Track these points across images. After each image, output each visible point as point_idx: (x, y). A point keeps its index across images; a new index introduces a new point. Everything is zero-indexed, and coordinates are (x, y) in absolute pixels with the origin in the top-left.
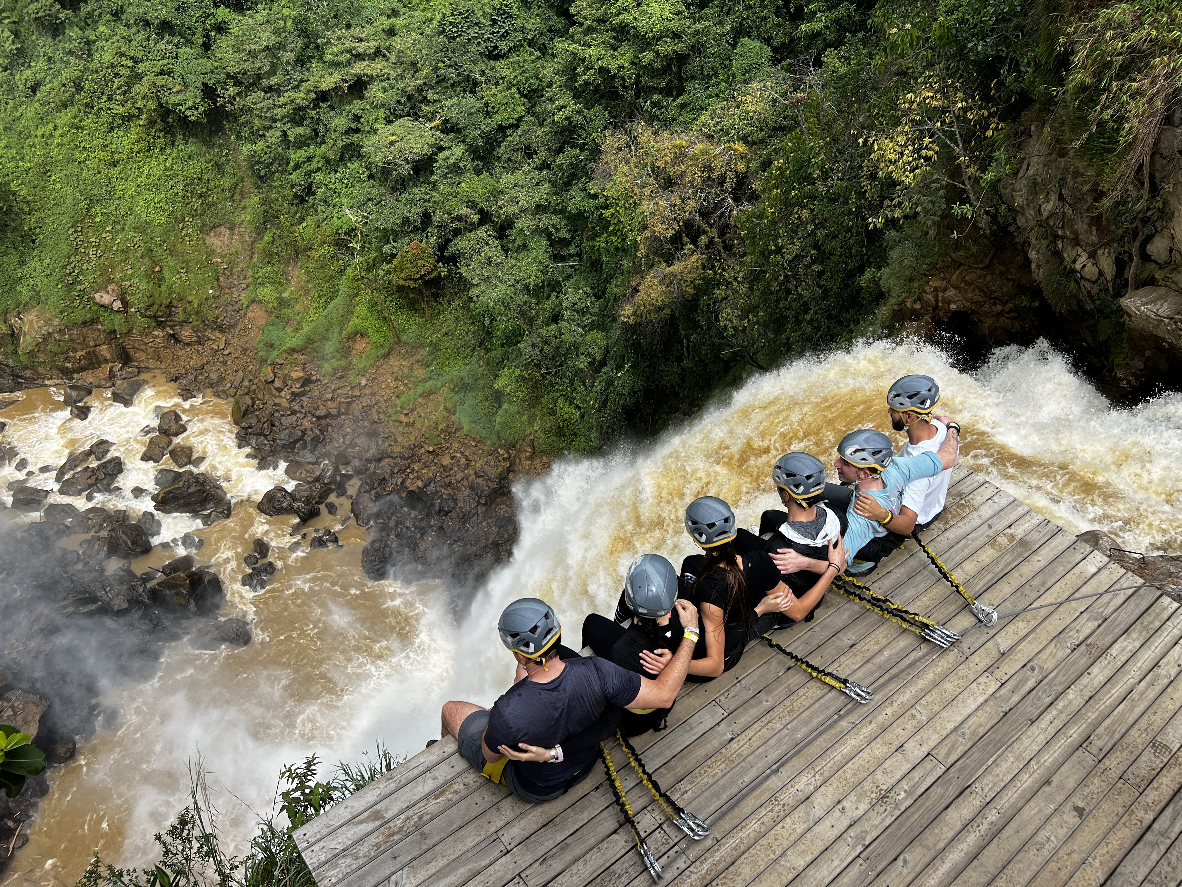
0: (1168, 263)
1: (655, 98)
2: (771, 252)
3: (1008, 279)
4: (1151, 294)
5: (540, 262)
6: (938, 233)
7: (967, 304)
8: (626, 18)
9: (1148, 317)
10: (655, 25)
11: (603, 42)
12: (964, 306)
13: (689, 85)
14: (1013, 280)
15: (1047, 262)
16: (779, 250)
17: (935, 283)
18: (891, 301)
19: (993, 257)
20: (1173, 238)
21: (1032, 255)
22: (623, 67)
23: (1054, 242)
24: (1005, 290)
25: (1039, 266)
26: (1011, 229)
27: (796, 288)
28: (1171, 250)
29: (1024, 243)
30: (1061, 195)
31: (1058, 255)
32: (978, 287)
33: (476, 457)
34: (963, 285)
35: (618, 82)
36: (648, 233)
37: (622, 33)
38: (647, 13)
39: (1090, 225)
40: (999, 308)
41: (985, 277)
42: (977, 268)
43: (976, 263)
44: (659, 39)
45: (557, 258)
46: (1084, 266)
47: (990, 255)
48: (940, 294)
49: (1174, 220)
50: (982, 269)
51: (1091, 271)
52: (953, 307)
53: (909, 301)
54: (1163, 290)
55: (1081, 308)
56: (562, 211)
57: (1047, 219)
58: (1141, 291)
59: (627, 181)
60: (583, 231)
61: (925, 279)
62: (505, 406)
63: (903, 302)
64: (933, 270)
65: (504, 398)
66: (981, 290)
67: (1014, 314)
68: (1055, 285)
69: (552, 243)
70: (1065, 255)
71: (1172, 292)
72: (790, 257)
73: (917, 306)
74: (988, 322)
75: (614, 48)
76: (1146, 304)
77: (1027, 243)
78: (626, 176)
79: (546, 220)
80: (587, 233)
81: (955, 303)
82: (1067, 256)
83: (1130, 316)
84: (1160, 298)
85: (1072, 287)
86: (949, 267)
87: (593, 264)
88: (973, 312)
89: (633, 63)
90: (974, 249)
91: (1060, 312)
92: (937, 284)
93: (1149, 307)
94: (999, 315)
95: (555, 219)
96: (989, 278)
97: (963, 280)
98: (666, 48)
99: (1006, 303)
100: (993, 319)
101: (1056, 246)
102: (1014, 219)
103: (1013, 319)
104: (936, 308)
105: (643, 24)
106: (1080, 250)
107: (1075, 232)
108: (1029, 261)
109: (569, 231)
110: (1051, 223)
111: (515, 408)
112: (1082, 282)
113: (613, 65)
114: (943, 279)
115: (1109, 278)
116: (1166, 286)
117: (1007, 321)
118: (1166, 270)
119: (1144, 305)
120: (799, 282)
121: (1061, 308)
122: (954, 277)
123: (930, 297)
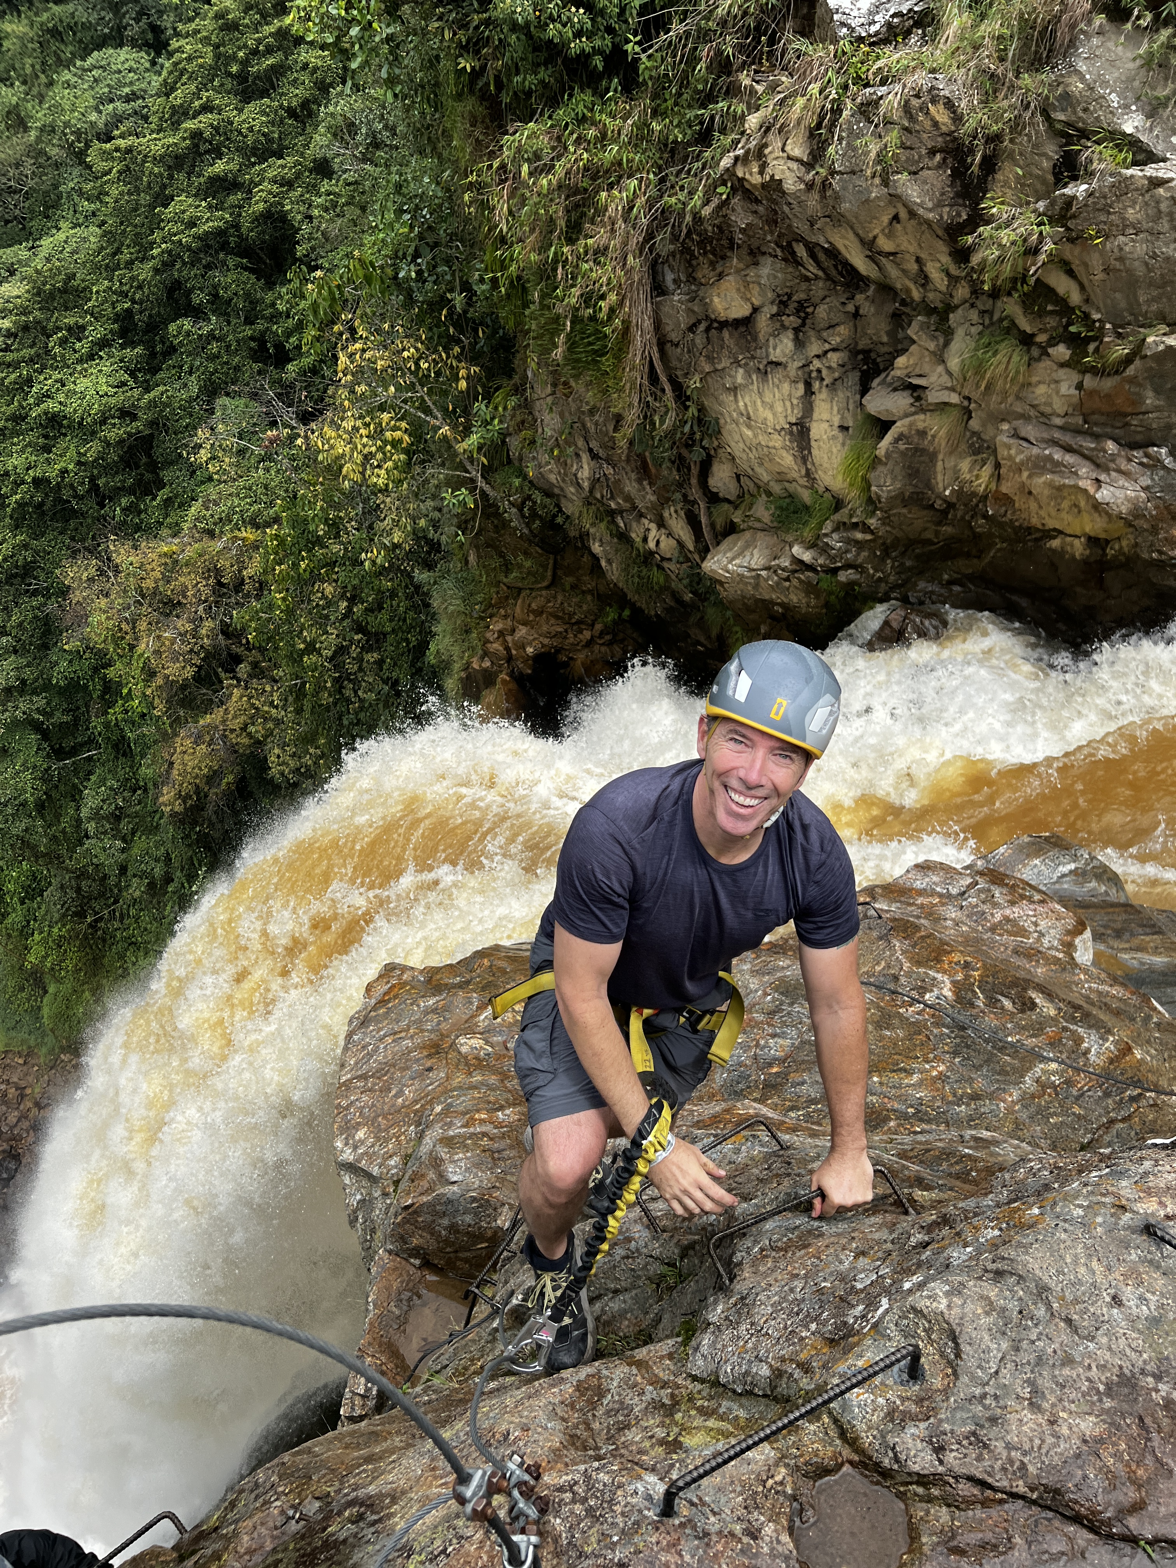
0: (741, 496)
1: (124, 501)
2: (302, 653)
3: (583, 592)
4: (735, 545)
5: (34, 767)
6: (479, 557)
7: (546, 641)
8: (51, 405)
9: (742, 576)
10: (91, 406)
11: (29, 445)
12: (543, 646)
13: (167, 475)
14: (590, 591)
15: (617, 551)
16: (311, 648)
17: (497, 625)
18: (456, 666)
19: (555, 568)
20: (734, 458)
21: (596, 548)
22: (67, 471)
23: (613, 522)
24: (585, 607)
25: (609, 562)
26: (559, 520)
27: (356, 692)
28: (738, 477)
29: (581, 537)
30: (590, 450)
31: (623, 537)
32: (551, 614)
33: (30, 1079)
34: (531, 617)
35: (66, 494)
36: (159, 681)
37: (53, 427)
38: (75, 393)
39: (639, 481)
40: (587, 634)
41: (555, 597)
42: (541, 589)
43: (536, 582)
44: (103, 422)
45: (59, 753)
46: (658, 542)
47: (550, 566)
48: (509, 638)
49: (723, 431)
50: (547, 588)
51: (667, 546)
52: (530, 650)
53: (475, 660)
54: (748, 535)
55: (679, 601)
56: (47, 686)
57: (591, 491)
58: (724, 546)
59: (108, 618)
60: (87, 706)
61: (482, 623)
62: (52, 989)
63: (469, 664)
64: (490, 609)
65: (47, 978)
66: (557, 617)
67: (608, 637)
68: (636, 580)
69: (45, 735)
70: (633, 535)
71: (760, 534)
72: (330, 654)
73: (487, 664)
74: (581, 657)
75: (47, 449)
76: (733, 559)
77: (584, 536)
78: (105, 612)
79: (23, 706)
80: (95, 707)
81: (530, 644)
82: (636, 536)
83: (721, 583)
84: (747, 546)
85: (657, 577)
86: (507, 598)
87: (116, 747)
88: (558, 651)
89: (79, 463)
90: (528, 564)
91: (657, 615)
92: (499, 626)
93: (737, 561)
94: (589, 643)
95: (40, 701)
96: (560, 598)
97: (530, 611)
98: (114, 432)
99: (593, 625)
100: (586, 651)
101: (618, 526)
102: (558, 505)
103: (610, 644)
104: (510, 659)
105: (73, 407)
106: (646, 522)
107: (628, 498)
108: (595, 558)
109: (66, 711)
110: (598, 496)
111: (67, 987)
112: (666, 565)
113: (52, 473)
114: (506, 617)
115: (692, 548)
116: (750, 528)
117: (603, 649)
118: (743, 506)
119: (730, 562)
120: (356, 683)
121: (655, 609)
122: (518, 609)
123: (496, 647)
